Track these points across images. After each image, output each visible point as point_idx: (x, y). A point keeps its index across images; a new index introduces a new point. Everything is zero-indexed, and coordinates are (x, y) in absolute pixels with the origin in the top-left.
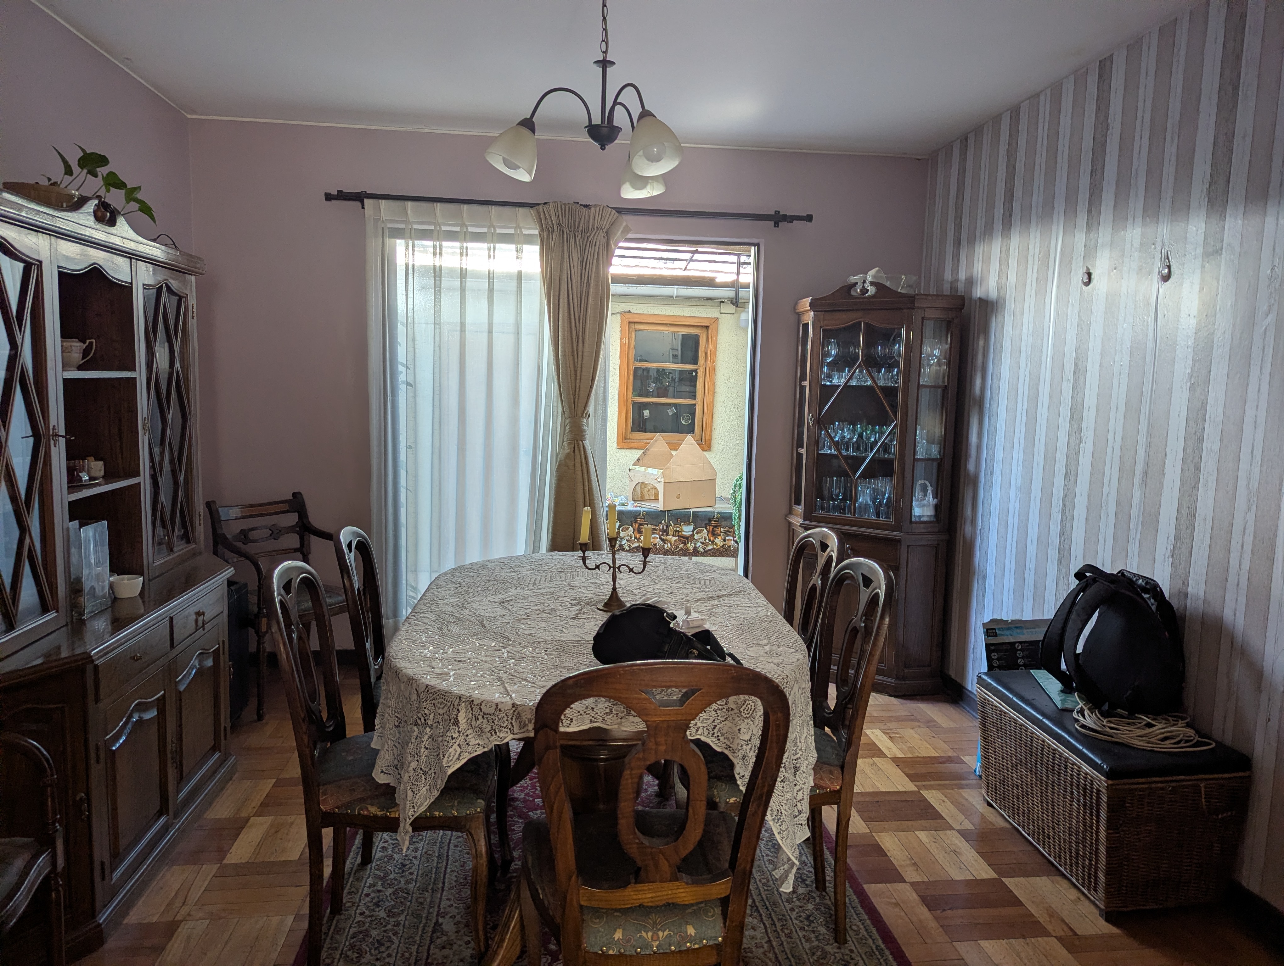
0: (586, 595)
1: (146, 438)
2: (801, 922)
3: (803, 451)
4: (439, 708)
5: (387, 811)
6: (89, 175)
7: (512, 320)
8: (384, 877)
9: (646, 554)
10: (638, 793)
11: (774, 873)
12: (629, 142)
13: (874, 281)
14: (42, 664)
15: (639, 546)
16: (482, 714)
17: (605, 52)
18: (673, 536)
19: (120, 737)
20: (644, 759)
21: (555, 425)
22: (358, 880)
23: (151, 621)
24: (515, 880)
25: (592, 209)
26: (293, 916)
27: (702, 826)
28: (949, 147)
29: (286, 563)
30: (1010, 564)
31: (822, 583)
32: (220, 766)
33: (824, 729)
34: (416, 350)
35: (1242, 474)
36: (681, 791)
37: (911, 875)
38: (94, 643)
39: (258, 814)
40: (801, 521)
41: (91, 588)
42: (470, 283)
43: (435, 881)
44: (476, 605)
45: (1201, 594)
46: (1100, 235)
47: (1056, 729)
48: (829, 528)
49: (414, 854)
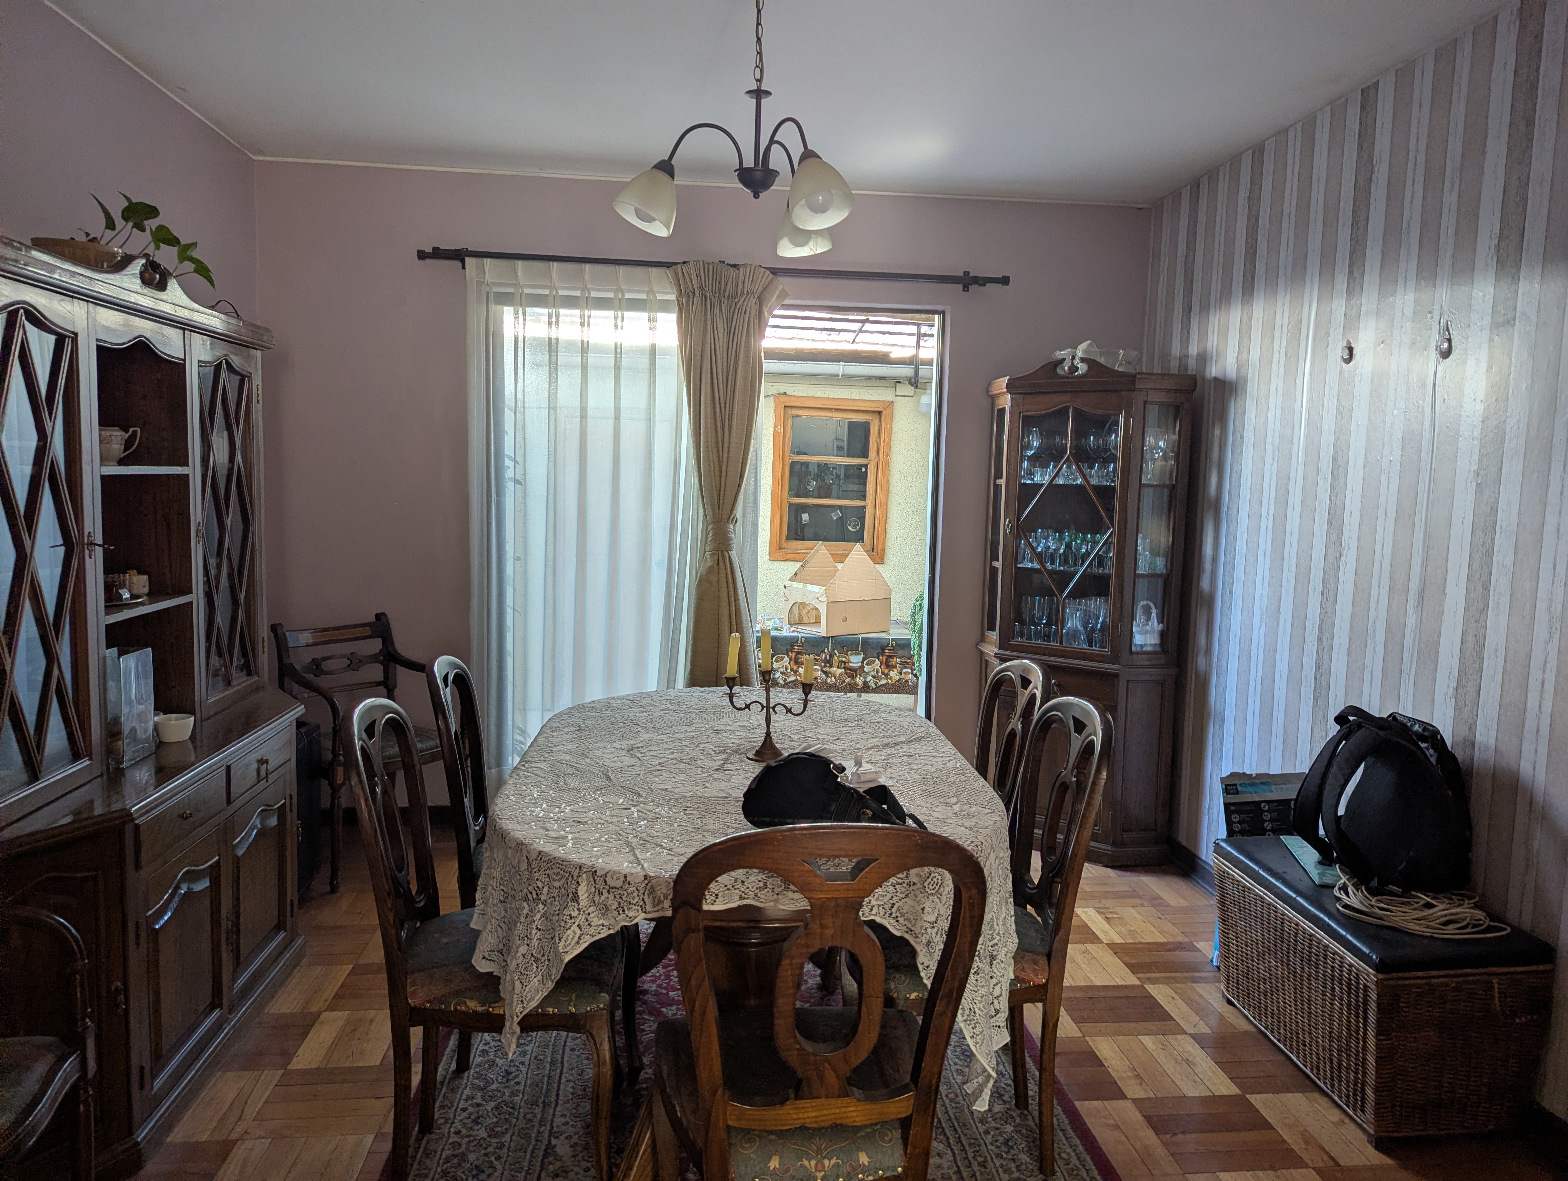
0: (733, 740)
1: (200, 547)
2: (997, 1147)
3: (998, 564)
4: (554, 880)
5: (490, 1007)
6: (135, 229)
7: (643, 403)
8: (485, 1087)
9: (807, 691)
10: (798, 986)
11: (965, 1087)
12: (788, 189)
13: (1085, 356)
14: (69, 823)
15: (796, 680)
16: (607, 887)
17: (759, 81)
18: (838, 667)
19: (165, 913)
20: (807, 946)
21: (695, 532)
22: (453, 1090)
23: (203, 770)
24: (645, 1092)
25: (742, 270)
26: (373, 1136)
27: (878, 1029)
28: (1176, 195)
29: (369, 701)
30: (1254, 705)
31: (1022, 727)
32: (285, 949)
33: (1026, 908)
34: (527, 440)
35: (1542, 595)
36: (850, 984)
37: (1134, 1090)
38: (134, 798)
39: (331, 1008)
40: (996, 650)
41: (131, 730)
42: (592, 359)
43: (547, 1092)
44: (599, 753)
45: (1492, 742)
46: (1364, 301)
47: (1313, 910)
48: (1032, 660)
49: (521, 1059)
